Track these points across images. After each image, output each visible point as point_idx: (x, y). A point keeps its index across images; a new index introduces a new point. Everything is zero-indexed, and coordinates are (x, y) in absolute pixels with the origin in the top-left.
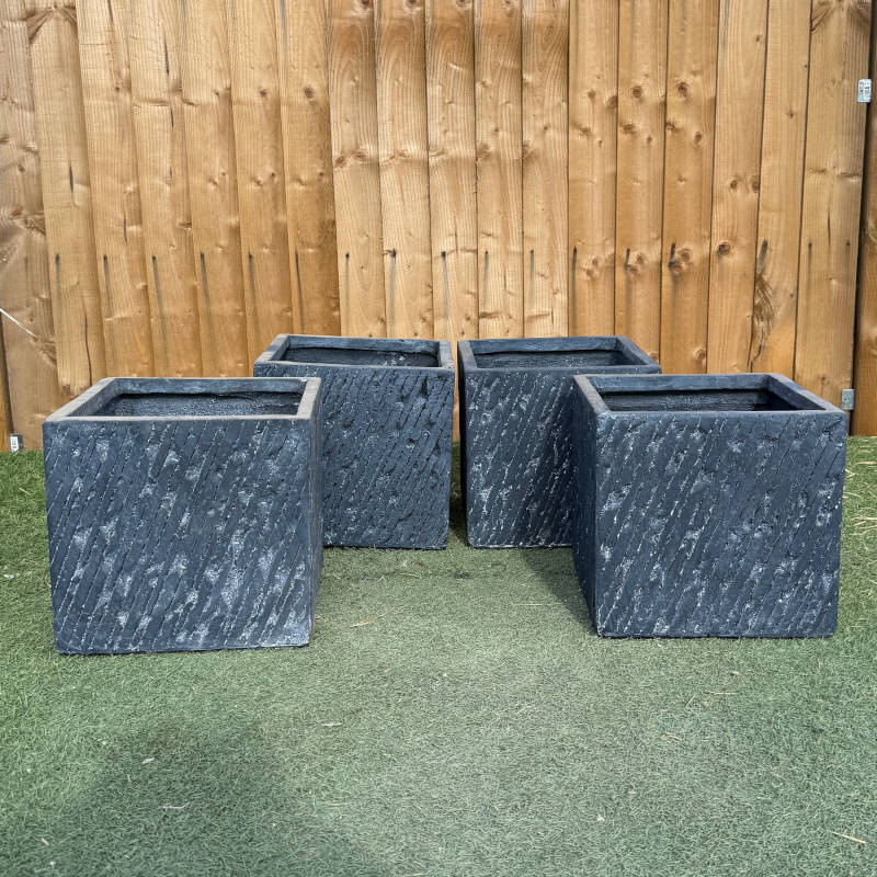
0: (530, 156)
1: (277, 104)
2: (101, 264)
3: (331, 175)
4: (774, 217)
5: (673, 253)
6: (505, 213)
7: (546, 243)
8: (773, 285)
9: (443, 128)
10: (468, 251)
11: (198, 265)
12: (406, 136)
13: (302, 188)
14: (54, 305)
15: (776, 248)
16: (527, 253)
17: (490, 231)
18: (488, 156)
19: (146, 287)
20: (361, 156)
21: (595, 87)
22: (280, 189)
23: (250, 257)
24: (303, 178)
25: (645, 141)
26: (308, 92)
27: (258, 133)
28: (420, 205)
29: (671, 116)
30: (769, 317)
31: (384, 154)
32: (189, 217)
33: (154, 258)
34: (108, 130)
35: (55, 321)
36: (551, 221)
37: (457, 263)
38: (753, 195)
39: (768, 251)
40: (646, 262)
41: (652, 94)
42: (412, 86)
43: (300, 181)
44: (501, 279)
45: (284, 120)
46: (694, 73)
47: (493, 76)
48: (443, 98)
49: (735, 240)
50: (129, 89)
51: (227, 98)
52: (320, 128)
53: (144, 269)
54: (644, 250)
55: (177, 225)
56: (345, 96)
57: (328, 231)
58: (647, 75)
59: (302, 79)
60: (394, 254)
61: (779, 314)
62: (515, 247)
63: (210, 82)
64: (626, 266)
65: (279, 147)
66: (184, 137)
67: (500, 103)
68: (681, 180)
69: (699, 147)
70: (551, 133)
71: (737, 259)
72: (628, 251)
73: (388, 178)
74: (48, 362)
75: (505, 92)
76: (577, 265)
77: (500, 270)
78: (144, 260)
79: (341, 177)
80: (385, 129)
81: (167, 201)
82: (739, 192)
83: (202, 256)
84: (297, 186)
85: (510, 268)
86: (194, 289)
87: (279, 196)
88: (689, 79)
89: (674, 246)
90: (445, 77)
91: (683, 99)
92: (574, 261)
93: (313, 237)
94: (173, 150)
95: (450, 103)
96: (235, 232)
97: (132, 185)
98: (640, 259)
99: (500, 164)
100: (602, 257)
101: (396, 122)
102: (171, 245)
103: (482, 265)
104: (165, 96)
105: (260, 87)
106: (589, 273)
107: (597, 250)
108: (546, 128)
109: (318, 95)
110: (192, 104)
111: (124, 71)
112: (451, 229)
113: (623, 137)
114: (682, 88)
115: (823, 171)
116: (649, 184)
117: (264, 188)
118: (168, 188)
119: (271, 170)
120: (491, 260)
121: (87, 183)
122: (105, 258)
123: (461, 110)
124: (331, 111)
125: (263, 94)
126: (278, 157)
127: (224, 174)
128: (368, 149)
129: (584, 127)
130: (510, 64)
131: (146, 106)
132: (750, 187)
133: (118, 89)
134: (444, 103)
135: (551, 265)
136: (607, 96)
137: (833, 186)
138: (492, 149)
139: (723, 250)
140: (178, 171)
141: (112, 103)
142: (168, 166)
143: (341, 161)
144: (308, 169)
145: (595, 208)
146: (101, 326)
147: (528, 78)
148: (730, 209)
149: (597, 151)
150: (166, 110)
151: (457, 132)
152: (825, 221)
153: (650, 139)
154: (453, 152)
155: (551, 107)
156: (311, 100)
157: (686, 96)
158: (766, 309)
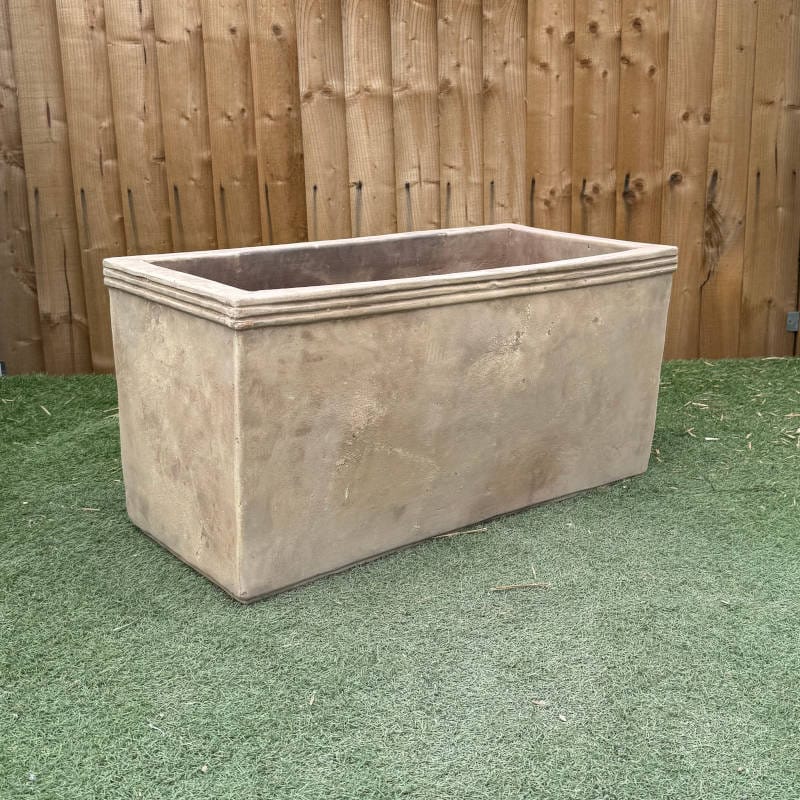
0: (490, 91)
1: (247, 42)
2: (78, 198)
3: (298, 110)
4: (723, 147)
5: (627, 182)
6: (466, 145)
7: (505, 174)
8: (722, 215)
9: (406, 65)
10: (431, 182)
11: (172, 197)
12: (372, 72)
13: (271, 122)
14: (34, 235)
15: (726, 178)
16: (487, 185)
17: (453, 163)
18: (449, 91)
19: (122, 220)
20: (327, 91)
21: (552, 24)
22: (250, 123)
23: (222, 189)
24: (272, 113)
25: (601, 76)
26: (276, 30)
27: (228, 69)
28: (384, 138)
29: (627, 50)
30: (719, 244)
31: (350, 89)
32: (163, 152)
33: (129, 191)
34: (85, 67)
35: (35, 252)
36: (510, 154)
37: (420, 195)
38: (704, 127)
39: (719, 180)
40: (601, 192)
41: (608, 29)
42: (377, 22)
43: (269, 116)
44: (463, 209)
45: (253, 57)
46: (649, 9)
47: (455, 13)
48: (407, 35)
49: (686, 170)
50: (103, 27)
51: (199, 35)
52: (289, 65)
53: (121, 202)
54: (599, 181)
55: (151, 158)
56: (311, 33)
57: (296, 164)
58: (603, 11)
59: (270, 17)
60: (360, 186)
61: (728, 240)
62: (475, 179)
63: (181, 20)
64: (582, 196)
65: (249, 83)
66: (157, 74)
67: (461, 39)
68: (635, 113)
69: (652, 81)
70: (510, 68)
71: (688, 187)
72: (585, 182)
73: (355, 112)
74: (29, 292)
75: (466, 29)
76: (535, 195)
77: (462, 201)
78: (119, 193)
79: (309, 112)
80: (352, 65)
81: (141, 137)
82: (691, 124)
83: (176, 189)
84: (267, 121)
85: (471, 199)
86: (169, 220)
87: (249, 130)
88: (643, 15)
89: (628, 176)
90: (408, 15)
91: (638, 34)
92: (533, 191)
93: (282, 171)
94: (146, 87)
95: (413, 39)
96: (208, 165)
97: (107, 121)
98: (596, 189)
99: (461, 97)
100: (559, 188)
101: (361, 58)
102: (146, 178)
103: (444, 196)
104: (138, 35)
105: (230, 25)
106: (547, 203)
107: (555, 180)
108: (505, 63)
109: (286, 33)
110: (165, 42)
111: (98, 10)
112: (415, 162)
113: (579, 71)
114: (637, 24)
115: (771, 103)
116: (605, 116)
117: (235, 123)
118: (141, 123)
119: (241, 105)
120: (454, 191)
121: (64, 119)
122: (82, 191)
123: (423, 45)
124: (299, 47)
125: (233, 31)
126: (248, 93)
127: (196, 110)
128: (334, 84)
129: (542, 61)
131: (120, 43)
132: (702, 119)
133: (92, 28)
134: (407, 40)
135: (510, 196)
136: (565, 31)
137: (780, 117)
138: (454, 83)
139: (675, 179)
140: (152, 107)
141: (87, 42)
142: (142, 102)
143: (308, 96)
144: (277, 104)
145: (553, 141)
146: (79, 257)
147: (489, 14)
148: (683, 140)
149: (555, 86)
150: (139, 47)
151: (420, 68)
152: (772, 151)
153: (605, 73)
154: (416, 87)
155: (510, 42)
156: (279, 37)
157: (640, 31)
158: (715, 236)
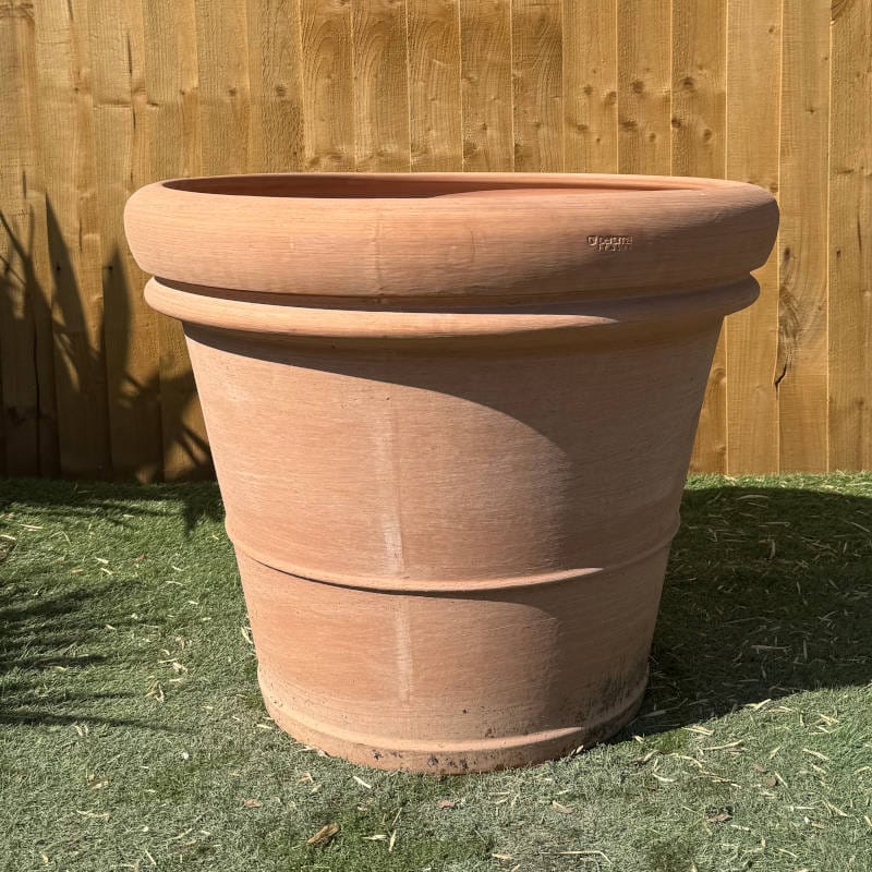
0: (521, 156)
4: (795, 221)
8: (798, 299)
9: (426, 127)
12: (387, 135)
15: (800, 256)
18: (474, 156)
20: (337, 157)
21: (591, 83)
25: (648, 140)
26: (280, 91)
27: (226, 133)
29: (676, 113)
30: (796, 333)
31: (361, 154)
34: (67, 132)
39: (791, 259)
41: (655, 90)
42: (392, 82)
46: (701, 68)
47: (480, 71)
48: (426, 96)
50: (89, 89)
51: (190, 99)
56: (318, 94)
58: (649, 70)
61: (807, 327)
63: (175, 82)
67: (487, 99)
69: (708, 146)
70: (543, 131)
75: (492, 88)
80: (364, 129)
88: (695, 74)
90: (428, 74)
91: (689, 95)
94: (133, 154)
95: (433, 100)
97: (89, 190)
99: (488, 162)
104: (127, 97)
105: (229, 86)
109: (290, 94)
111: (85, 71)
113: (628, 135)
114: (688, 82)
115: (849, 172)
118: (127, 193)
123: (444, 107)
124: (304, 110)
125: (233, 93)
128: (343, 148)
129: (580, 124)
130: (498, 58)
131: (106, 106)
133: (77, 89)
134: (426, 100)
136: (605, 91)
137: (861, 188)
138: (480, 148)
140: (138, 175)
141: (70, 106)
142: (128, 169)
143: (315, 162)
146: (51, 342)
147: (519, 74)
149: (596, 151)
150: (128, 111)
151: (442, 130)
152: (854, 226)
153: (653, 137)
154: (436, 151)
155: (544, 103)
156: (283, 99)
157: (692, 92)
158: (791, 323)
